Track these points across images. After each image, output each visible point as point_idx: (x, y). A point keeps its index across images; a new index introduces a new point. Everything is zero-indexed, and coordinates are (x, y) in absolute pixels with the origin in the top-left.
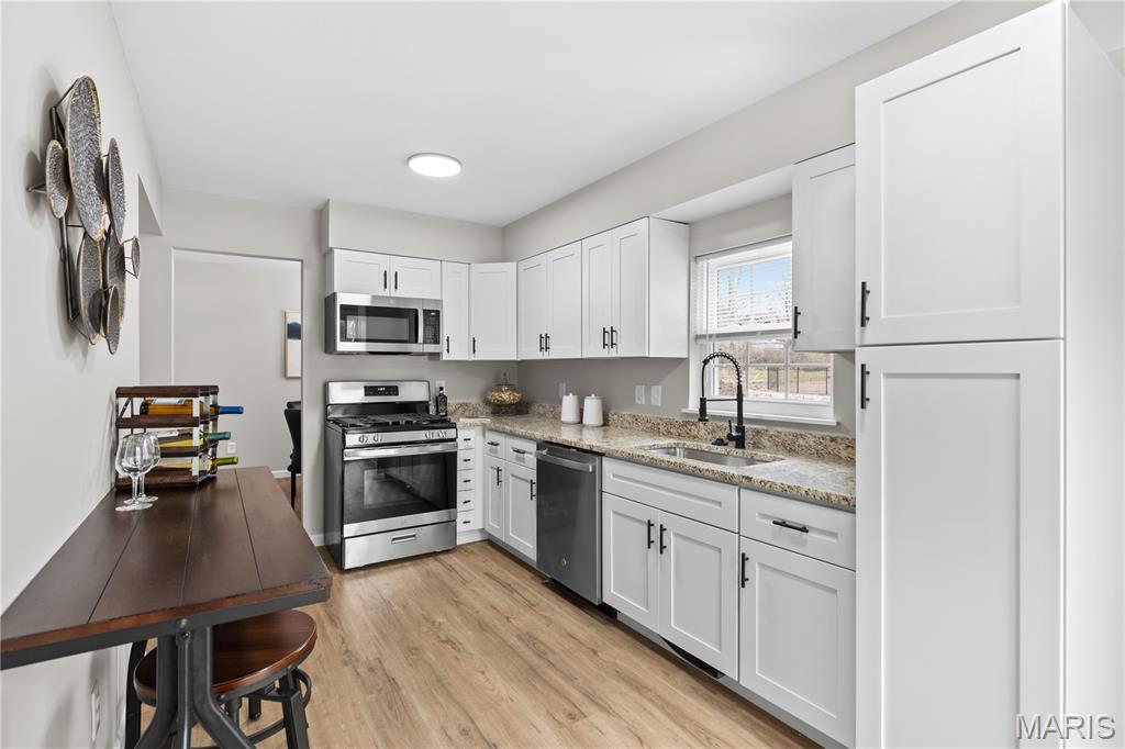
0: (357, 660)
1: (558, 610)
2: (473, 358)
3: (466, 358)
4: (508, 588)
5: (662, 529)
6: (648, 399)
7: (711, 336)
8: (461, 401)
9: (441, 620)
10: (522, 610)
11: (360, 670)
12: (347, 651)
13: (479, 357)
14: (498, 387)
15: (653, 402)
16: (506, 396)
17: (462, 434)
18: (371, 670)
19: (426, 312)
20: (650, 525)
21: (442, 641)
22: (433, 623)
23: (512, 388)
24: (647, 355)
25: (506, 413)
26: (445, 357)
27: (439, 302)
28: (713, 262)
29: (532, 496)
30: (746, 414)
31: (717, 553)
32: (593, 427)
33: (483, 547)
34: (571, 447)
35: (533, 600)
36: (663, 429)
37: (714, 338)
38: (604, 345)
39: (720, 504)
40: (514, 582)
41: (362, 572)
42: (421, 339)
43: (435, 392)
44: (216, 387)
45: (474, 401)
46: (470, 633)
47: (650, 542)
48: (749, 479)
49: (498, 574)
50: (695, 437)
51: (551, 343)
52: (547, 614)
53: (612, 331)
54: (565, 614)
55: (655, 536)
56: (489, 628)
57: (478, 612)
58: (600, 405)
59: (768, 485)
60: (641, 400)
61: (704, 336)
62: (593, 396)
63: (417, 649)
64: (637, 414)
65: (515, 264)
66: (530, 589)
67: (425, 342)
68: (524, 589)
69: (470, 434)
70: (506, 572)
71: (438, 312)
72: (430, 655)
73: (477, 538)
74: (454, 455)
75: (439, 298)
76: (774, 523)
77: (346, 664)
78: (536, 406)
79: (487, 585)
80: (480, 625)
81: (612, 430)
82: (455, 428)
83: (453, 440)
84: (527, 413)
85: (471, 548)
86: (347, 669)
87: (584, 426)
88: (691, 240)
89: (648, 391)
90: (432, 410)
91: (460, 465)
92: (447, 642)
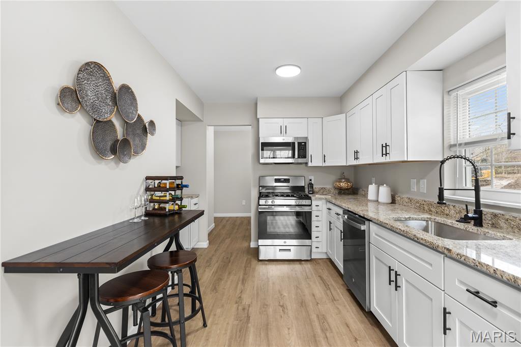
0: (241, 303)
1: (348, 306)
2: (324, 165)
3: (321, 165)
4: (327, 286)
5: (397, 275)
6: (418, 188)
7: (460, 145)
8: (322, 187)
9: (285, 294)
10: (327, 301)
11: (240, 308)
12: (240, 297)
13: (327, 164)
14: (340, 180)
15: (421, 191)
16: (343, 185)
17: (314, 203)
18: (244, 309)
19: (299, 144)
20: (390, 270)
21: (280, 306)
22: (281, 295)
23: (347, 180)
24: (406, 159)
25: (344, 194)
26: (310, 164)
27: (306, 138)
28: (461, 92)
29: (341, 239)
30: (482, 201)
31: (431, 301)
32: (384, 204)
33: (325, 262)
34: (356, 214)
35: (337, 297)
36: (426, 208)
37: (462, 146)
38: (383, 154)
39: (431, 265)
40: (332, 285)
41: (266, 262)
42: (296, 156)
43: (308, 182)
44: (182, 177)
45: (329, 186)
46: (295, 305)
47: (390, 281)
48: (449, 250)
49: (325, 278)
50: (447, 215)
51: (360, 155)
52: (340, 307)
53: (386, 145)
54: (350, 310)
55: (393, 278)
56: (305, 305)
57: (304, 295)
58: (390, 191)
59: (463, 258)
60: (414, 188)
61: (455, 145)
62: (385, 185)
63: (267, 305)
64: (410, 197)
65: (345, 114)
66: (338, 291)
67: (299, 157)
68: (335, 289)
69: (319, 203)
70: (330, 278)
71: (305, 143)
72: (270, 310)
73: (325, 257)
74: (310, 213)
75: (306, 136)
76: (467, 290)
77: (236, 303)
78: (361, 190)
79: (317, 283)
80: (302, 303)
81: (397, 206)
82: (311, 199)
83: (310, 205)
84: (357, 194)
85: (320, 261)
86: (235, 306)
87: (379, 203)
88: (444, 81)
89: (418, 182)
90: (307, 190)
91: (314, 218)
92: (282, 306)
